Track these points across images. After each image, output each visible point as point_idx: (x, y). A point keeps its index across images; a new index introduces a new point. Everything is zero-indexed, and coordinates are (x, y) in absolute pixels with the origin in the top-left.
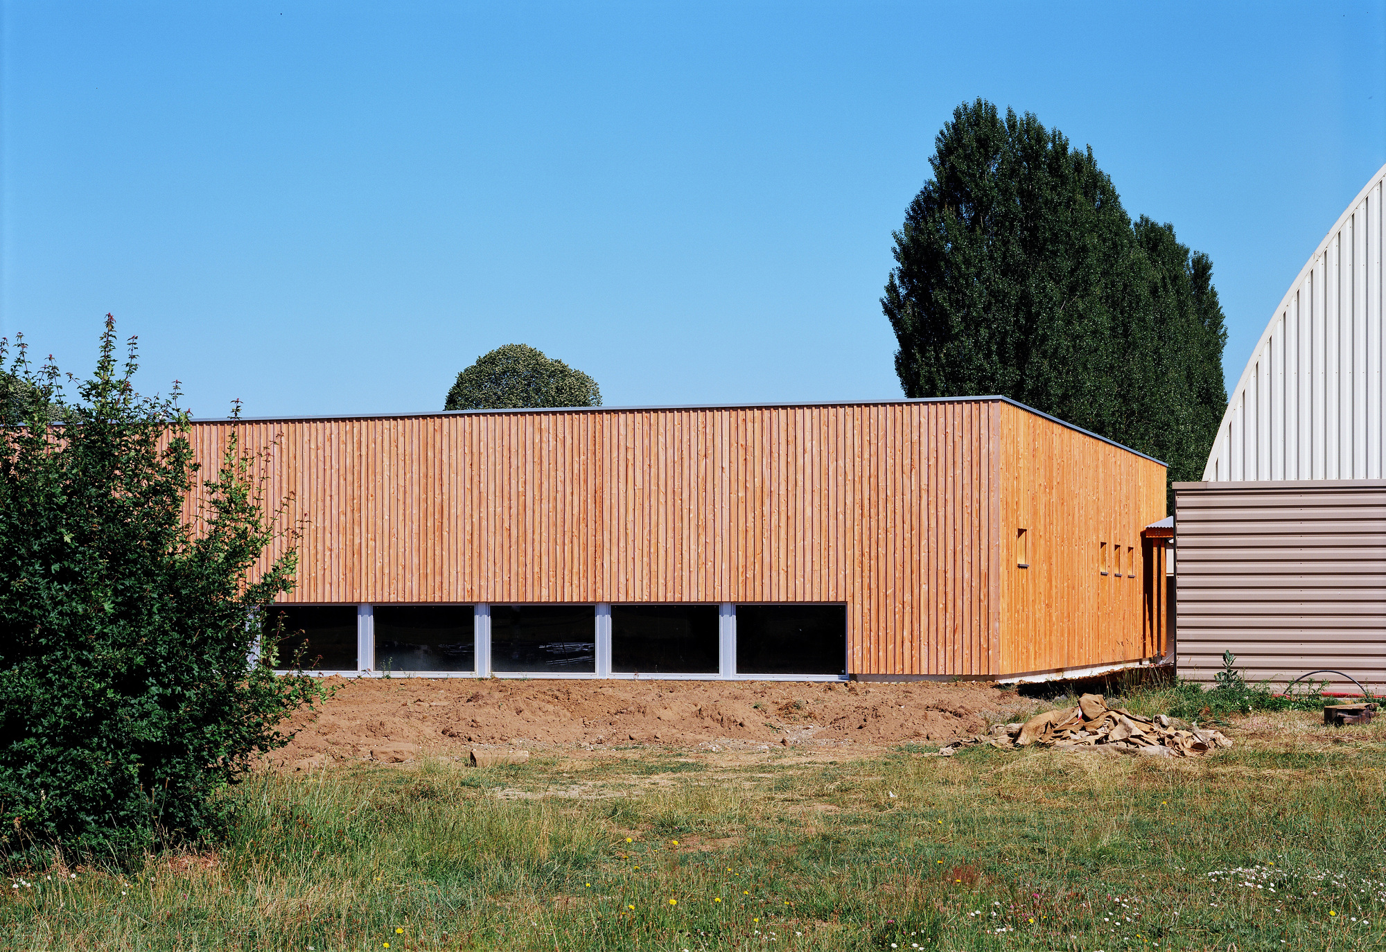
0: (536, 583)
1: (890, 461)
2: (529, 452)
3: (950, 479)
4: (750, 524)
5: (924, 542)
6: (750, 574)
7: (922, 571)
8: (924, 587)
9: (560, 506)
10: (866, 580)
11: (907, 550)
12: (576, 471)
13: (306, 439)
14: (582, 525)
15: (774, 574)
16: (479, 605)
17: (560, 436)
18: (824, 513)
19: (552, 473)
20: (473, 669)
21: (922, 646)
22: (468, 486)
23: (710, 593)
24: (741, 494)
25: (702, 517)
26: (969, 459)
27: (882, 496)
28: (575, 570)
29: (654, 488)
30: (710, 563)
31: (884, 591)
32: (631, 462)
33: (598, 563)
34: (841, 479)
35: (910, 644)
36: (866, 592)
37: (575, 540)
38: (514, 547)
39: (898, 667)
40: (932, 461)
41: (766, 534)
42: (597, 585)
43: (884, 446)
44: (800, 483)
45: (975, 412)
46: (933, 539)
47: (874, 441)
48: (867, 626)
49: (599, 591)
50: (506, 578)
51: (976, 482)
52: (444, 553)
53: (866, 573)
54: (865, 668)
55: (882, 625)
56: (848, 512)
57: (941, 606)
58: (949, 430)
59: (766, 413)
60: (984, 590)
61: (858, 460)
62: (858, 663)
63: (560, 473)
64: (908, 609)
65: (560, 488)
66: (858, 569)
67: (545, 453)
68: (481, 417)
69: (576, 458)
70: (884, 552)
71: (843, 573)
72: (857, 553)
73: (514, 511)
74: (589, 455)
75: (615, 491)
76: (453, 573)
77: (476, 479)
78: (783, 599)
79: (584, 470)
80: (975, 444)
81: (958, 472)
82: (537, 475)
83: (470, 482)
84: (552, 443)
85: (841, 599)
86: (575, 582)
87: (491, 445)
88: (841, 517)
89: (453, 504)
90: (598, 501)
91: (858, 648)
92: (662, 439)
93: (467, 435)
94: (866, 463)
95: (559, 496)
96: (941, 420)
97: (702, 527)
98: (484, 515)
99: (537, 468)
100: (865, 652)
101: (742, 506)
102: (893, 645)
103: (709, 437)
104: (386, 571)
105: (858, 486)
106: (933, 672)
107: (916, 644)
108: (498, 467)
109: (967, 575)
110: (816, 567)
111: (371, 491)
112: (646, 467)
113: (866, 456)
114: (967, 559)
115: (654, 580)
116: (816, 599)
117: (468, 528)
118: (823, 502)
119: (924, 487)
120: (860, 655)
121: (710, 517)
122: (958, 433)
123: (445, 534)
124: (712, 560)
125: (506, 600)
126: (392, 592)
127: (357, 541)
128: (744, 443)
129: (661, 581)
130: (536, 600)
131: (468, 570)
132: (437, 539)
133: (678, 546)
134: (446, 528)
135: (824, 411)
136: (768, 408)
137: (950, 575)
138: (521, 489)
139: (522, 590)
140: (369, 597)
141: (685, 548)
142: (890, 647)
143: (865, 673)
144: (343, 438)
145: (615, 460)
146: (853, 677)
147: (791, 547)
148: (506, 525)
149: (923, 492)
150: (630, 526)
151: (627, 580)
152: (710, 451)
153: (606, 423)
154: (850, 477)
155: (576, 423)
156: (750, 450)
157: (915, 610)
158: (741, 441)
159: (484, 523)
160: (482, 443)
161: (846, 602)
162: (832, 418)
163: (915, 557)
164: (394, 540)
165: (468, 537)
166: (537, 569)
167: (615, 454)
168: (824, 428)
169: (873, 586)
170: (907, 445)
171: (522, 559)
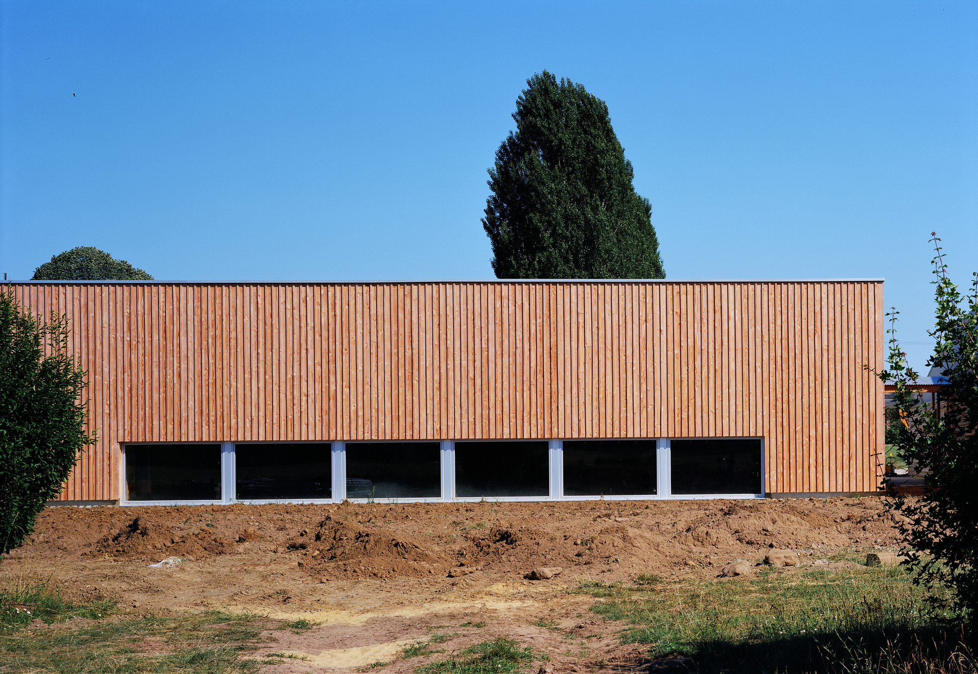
0: (498, 423)
1: (798, 327)
2: (491, 315)
3: (845, 342)
4: (684, 376)
5: (825, 390)
6: (685, 416)
7: (824, 412)
8: (826, 425)
9: (519, 360)
10: (779, 420)
11: (812, 396)
12: (533, 331)
13: (282, 300)
14: (539, 376)
15: (705, 416)
16: (445, 442)
17: (519, 302)
18: (746, 367)
19: (512, 333)
20: (440, 496)
21: (825, 470)
22: (436, 342)
23: (651, 430)
24: (677, 351)
25: (643, 369)
26: (860, 326)
27: (792, 354)
28: (533, 412)
29: (602, 346)
30: (650, 407)
31: (794, 428)
32: (582, 324)
33: (554, 407)
34: (758, 340)
35: (815, 469)
36: (779, 429)
37: (533, 388)
38: (478, 394)
39: (806, 487)
40: (831, 328)
41: (698, 383)
42: (553, 425)
43: (793, 315)
44: (725, 343)
45: (864, 291)
46: (832, 387)
47: (785, 311)
48: (780, 455)
49: (555, 430)
50: (471, 419)
51: (865, 344)
52: (414, 398)
53: (779, 414)
54: (779, 488)
55: (793, 454)
56: (765, 366)
57: (839, 439)
58: (845, 303)
59: (697, 287)
60: (872, 427)
61: (772, 326)
62: (773, 484)
63: (519, 333)
64: (813, 441)
65: (519, 345)
66: (773, 411)
67: (505, 316)
68: (448, 286)
69: (533, 321)
70: (794, 398)
71: (761, 414)
72: (772, 398)
73: (478, 363)
74: (544, 318)
75: (568, 348)
76: (423, 415)
77: (443, 337)
78: (712, 434)
79: (540, 330)
80: (865, 315)
81: (852, 336)
82: (498, 334)
83: (437, 339)
84: (512, 308)
85: (760, 434)
86: (534, 422)
87: (457, 308)
88: (759, 370)
89: (422, 357)
90: (553, 356)
91: (773, 472)
92: (608, 307)
93: (435, 300)
94: (778, 328)
95: (519, 351)
96: (838, 296)
97: (643, 378)
98: (450, 366)
99: (498, 328)
100: (779, 476)
101: (677, 361)
102: (801, 470)
103: (649, 306)
104: (360, 413)
105: (772, 346)
106: (833, 490)
107: (820, 469)
108: (464, 327)
109: (859, 415)
110: (740, 410)
111: (345, 345)
112: (595, 330)
113: (779, 322)
114: (859, 403)
115: (602, 420)
116: (739, 434)
117: (436, 377)
118: (744, 358)
119: (825, 347)
120: (775, 478)
121: (650, 369)
122: (851, 306)
123: (415, 382)
124: (653, 404)
125: (471, 437)
126: (366, 431)
127: (333, 388)
128: (678, 311)
129: (609, 421)
130: (498, 437)
131: (436, 413)
132: (407, 387)
133: (623, 393)
134: (416, 378)
135: (745, 287)
136: (698, 283)
137: (846, 415)
138: (484, 346)
139: (486, 429)
140: (345, 436)
141: (629, 394)
142: (799, 471)
143: (779, 492)
144: (318, 300)
145: (568, 323)
146: (768, 495)
147: (718, 394)
148: (471, 375)
149: (824, 351)
150: (581, 376)
151: (579, 421)
152: (650, 317)
153: (560, 292)
154: (766, 339)
155: (532, 292)
156: (684, 316)
157: (819, 443)
158: (677, 310)
159: (451, 373)
160: (448, 307)
161: (763, 437)
162: (751, 293)
163: (819, 401)
164: (367, 387)
165: (436, 385)
166: (499, 412)
167: (567, 318)
168: (745, 301)
169: (786, 424)
170: (811, 314)
171: (485, 403)
